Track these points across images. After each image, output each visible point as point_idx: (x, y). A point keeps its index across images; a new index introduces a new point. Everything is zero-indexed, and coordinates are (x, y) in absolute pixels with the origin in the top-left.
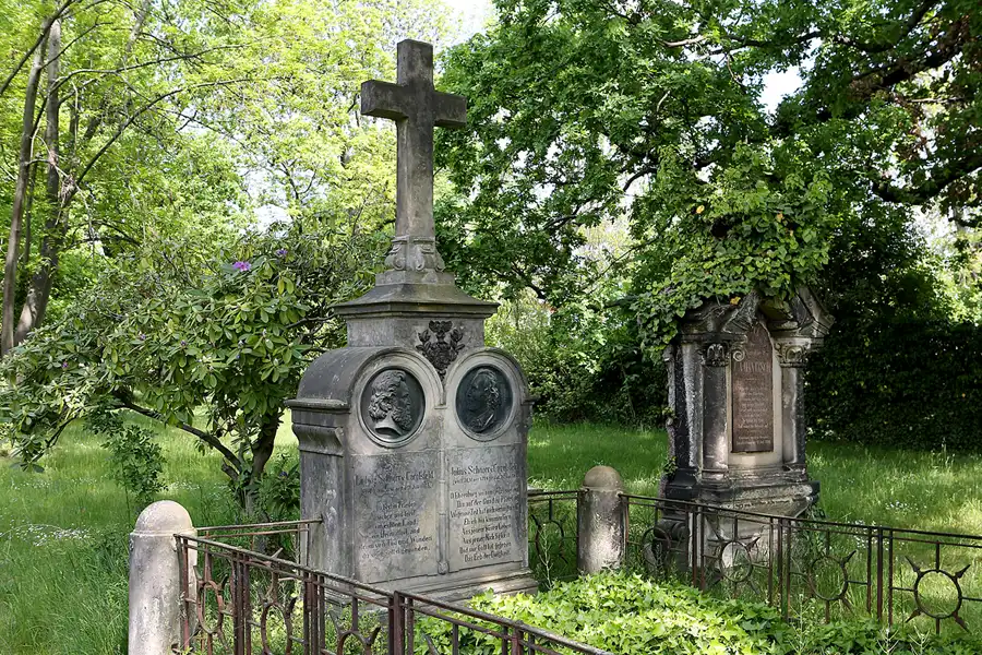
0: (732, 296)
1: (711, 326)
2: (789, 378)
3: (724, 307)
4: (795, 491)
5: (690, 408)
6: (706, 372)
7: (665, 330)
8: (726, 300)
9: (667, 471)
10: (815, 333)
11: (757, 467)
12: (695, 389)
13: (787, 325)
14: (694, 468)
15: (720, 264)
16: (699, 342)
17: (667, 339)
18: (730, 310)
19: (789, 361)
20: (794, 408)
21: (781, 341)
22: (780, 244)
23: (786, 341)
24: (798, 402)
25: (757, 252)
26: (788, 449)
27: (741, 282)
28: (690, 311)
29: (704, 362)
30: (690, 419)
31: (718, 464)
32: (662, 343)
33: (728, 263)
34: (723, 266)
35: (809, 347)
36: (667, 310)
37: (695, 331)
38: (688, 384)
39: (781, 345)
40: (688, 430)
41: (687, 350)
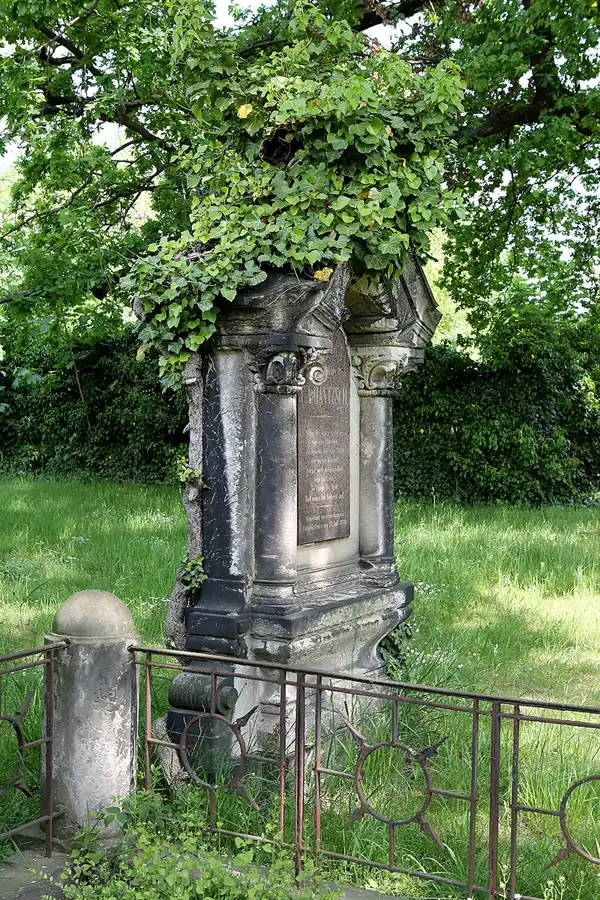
0: (319, 265)
1: (279, 320)
2: (373, 415)
3: (306, 285)
4: (384, 603)
5: (232, 470)
6: (261, 403)
7: (192, 326)
8: (307, 271)
9: (187, 583)
10: (415, 340)
11: (331, 565)
12: (243, 436)
13: (381, 324)
14: (239, 577)
15: (286, 209)
16: (253, 348)
17: (194, 342)
18: (313, 292)
19: (375, 385)
20: (380, 465)
21: (364, 352)
22: (390, 178)
23: (374, 352)
24: (386, 453)
25: (352, 190)
26: (370, 531)
27: (331, 241)
28: (244, 290)
29: (259, 386)
30: (232, 488)
31: (283, 569)
32: (185, 350)
33: (303, 207)
34: (294, 212)
35: (406, 363)
36: (203, 287)
37: (248, 329)
38: (229, 425)
39: (363, 360)
40: (228, 510)
41: (228, 366)
